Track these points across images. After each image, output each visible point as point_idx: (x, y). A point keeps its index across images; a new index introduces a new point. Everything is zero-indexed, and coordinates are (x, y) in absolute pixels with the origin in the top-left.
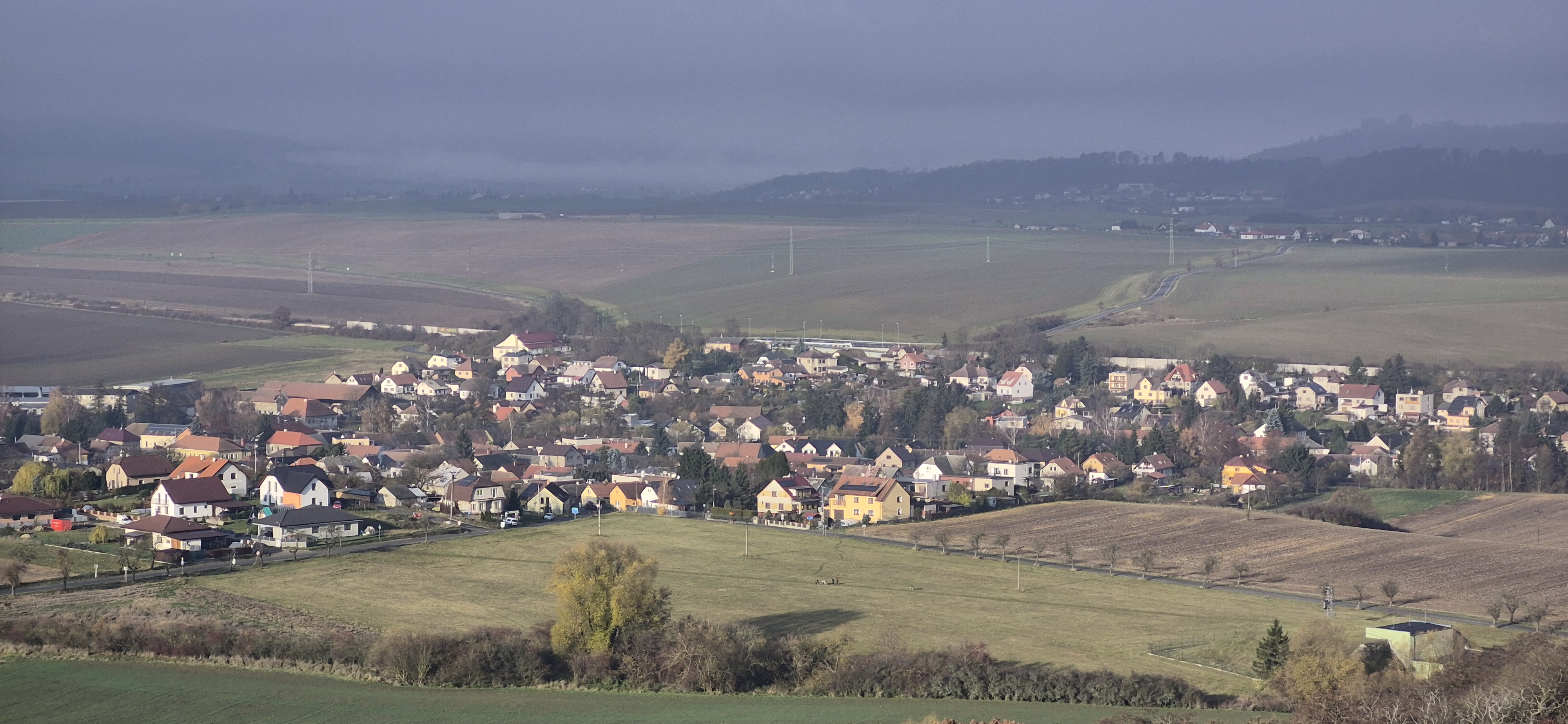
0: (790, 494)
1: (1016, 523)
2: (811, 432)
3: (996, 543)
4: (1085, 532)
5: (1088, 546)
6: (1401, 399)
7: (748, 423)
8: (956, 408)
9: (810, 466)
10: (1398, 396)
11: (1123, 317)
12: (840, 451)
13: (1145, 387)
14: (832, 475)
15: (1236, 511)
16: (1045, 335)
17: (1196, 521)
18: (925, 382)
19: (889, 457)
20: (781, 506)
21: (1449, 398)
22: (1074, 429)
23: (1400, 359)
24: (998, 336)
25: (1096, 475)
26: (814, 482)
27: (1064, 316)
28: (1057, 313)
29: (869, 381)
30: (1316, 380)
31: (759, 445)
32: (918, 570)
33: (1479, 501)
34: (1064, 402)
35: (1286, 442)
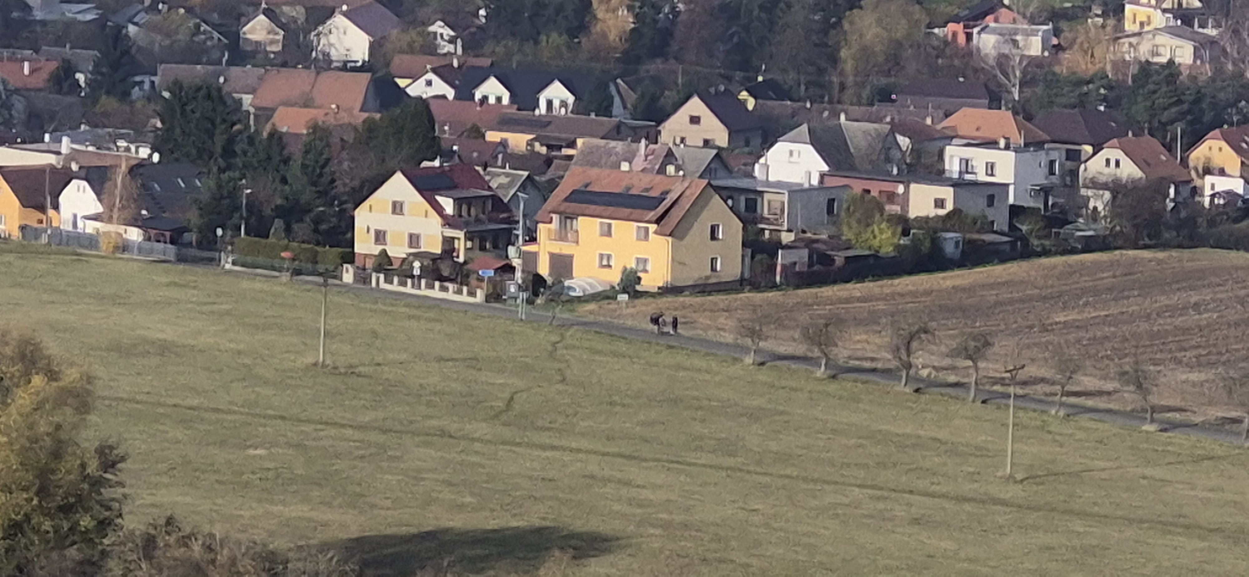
0: (439, 209)
1: (1011, 302)
2: (500, 49)
3: (954, 353)
4: (1186, 331)
5: (1191, 368)
7: (339, 21)
9: (493, 136)
12: (571, 99)
14: (548, 162)
19: (695, 120)
20: (414, 240)
22: (1171, 62)
25: (1222, 184)
31: (366, 77)
32: (753, 416)
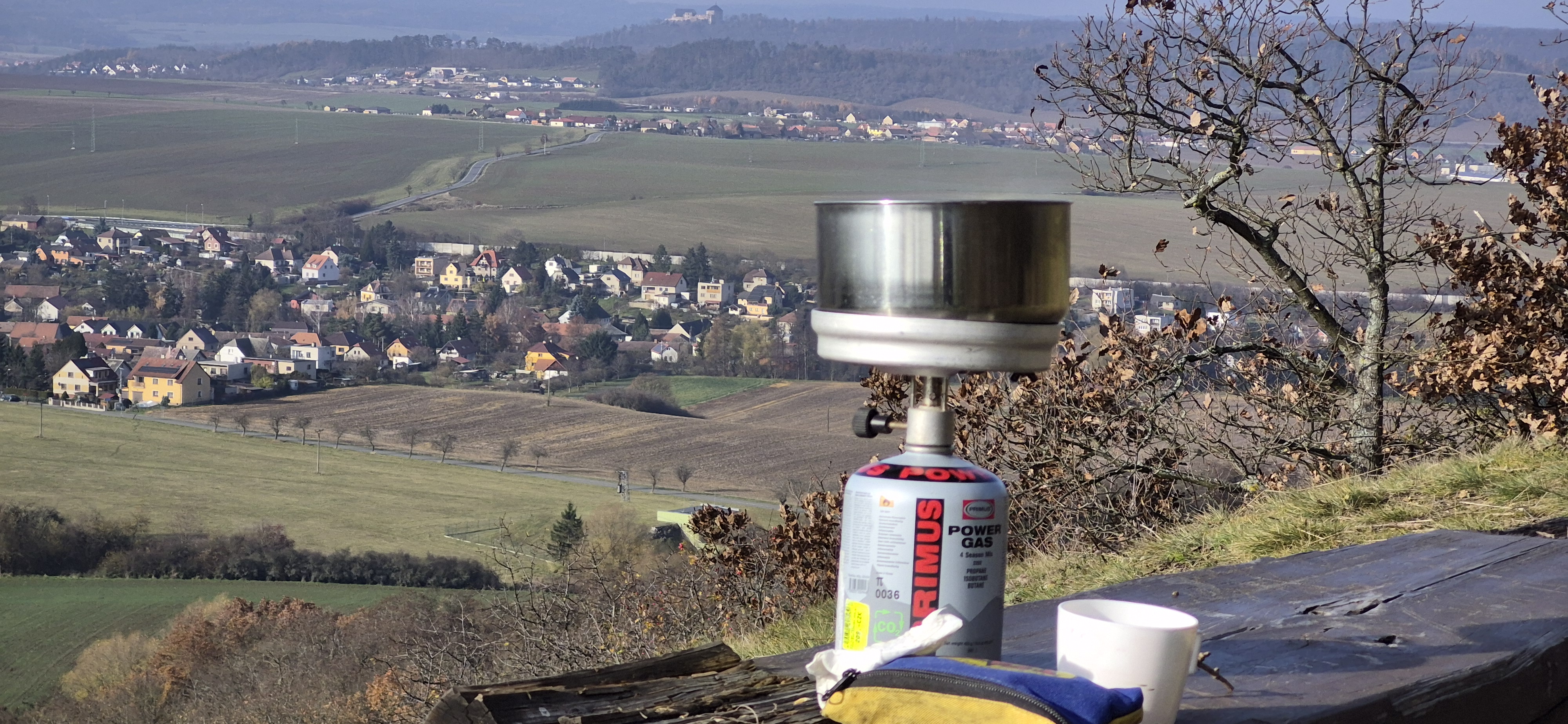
0: (88, 375)
1: (318, 406)
2: (111, 313)
3: (296, 425)
4: (386, 415)
5: (389, 429)
6: (703, 288)
7: (46, 303)
8: (260, 291)
9: (109, 347)
10: (700, 284)
11: (431, 203)
12: (141, 332)
13: (451, 272)
14: (132, 357)
15: (537, 396)
16: (351, 220)
17: (498, 405)
18: (229, 263)
19: (191, 339)
20: (77, 387)
21: (749, 287)
22: (379, 313)
23: (702, 249)
24: (304, 219)
25: (400, 360)
26: (112, 363)
27: (373, 199)
28: (365, 197)
29: (173, 263)
30: (620, 268)
31: (56, 325)
32: (217, 452)
33: (774, 388)
34: (370, 286)
35: (589, 329)
